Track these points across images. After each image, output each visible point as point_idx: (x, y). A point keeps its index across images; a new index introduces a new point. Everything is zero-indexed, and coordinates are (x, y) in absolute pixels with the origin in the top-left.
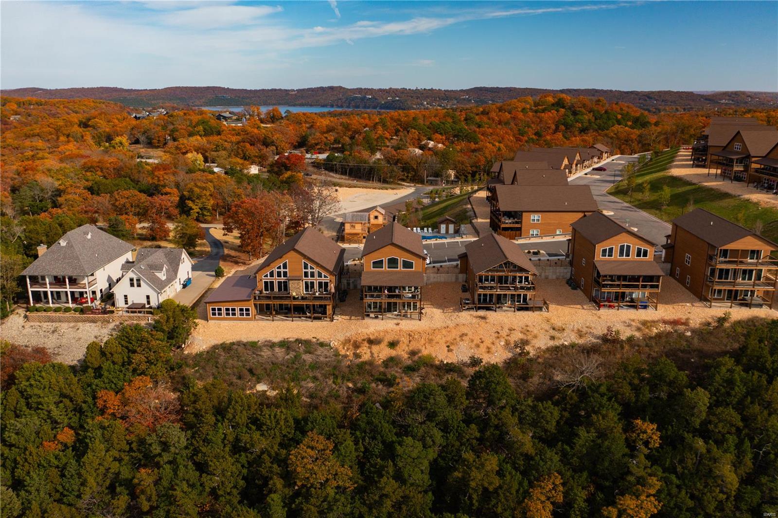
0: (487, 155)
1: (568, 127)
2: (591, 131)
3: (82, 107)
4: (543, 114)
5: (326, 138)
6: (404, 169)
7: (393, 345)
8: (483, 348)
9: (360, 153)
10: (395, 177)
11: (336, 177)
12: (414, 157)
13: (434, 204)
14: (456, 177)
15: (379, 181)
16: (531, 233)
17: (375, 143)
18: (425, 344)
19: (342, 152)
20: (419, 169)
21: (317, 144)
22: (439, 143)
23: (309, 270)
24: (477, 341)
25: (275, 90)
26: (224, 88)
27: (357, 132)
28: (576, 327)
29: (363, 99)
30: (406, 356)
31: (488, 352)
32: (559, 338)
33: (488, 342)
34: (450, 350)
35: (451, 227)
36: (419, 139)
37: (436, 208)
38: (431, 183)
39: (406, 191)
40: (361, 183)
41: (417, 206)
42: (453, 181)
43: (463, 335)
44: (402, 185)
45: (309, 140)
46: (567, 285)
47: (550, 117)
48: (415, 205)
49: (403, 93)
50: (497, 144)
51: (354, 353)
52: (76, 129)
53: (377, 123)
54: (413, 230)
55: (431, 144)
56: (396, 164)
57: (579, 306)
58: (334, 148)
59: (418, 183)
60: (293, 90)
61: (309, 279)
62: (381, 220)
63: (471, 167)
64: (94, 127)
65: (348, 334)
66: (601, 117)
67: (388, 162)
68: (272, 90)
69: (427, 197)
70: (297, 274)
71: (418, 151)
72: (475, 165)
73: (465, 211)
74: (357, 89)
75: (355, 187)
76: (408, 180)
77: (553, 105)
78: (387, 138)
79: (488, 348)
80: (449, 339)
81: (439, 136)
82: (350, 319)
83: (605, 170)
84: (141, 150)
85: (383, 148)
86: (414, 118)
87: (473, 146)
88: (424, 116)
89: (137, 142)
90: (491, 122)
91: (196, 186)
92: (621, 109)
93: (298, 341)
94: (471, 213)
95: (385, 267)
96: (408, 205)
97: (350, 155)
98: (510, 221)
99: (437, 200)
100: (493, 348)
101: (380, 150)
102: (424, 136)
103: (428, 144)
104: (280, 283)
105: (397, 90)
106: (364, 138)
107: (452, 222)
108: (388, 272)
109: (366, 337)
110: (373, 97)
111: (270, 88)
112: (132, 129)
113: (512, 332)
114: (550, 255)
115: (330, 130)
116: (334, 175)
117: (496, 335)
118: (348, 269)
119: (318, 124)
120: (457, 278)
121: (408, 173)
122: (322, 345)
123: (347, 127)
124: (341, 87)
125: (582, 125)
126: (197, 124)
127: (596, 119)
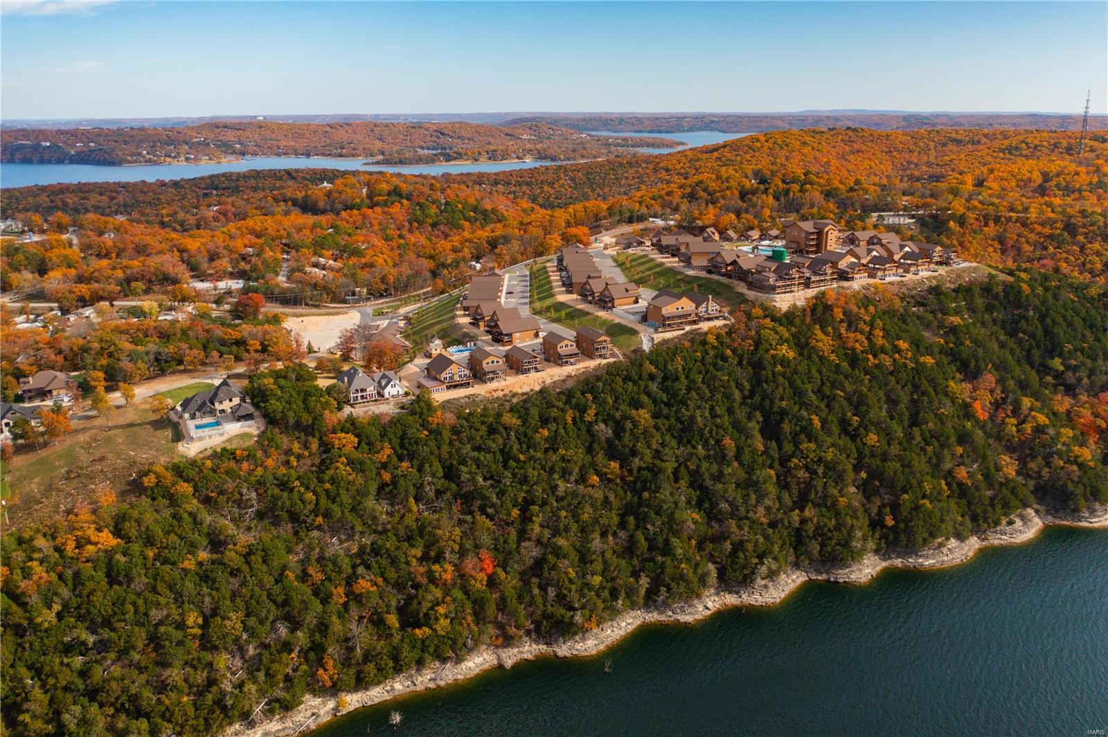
7: (503, 390)
18: (513, 388)
22: (329, 259)
24: (528, 384)
28: (557, 374)
29: (36, 147)
30: (509, 393)
31: (534, 387)
32: (553, 379)
33: (532, 384)
34: (522, 389)
36: (310, 258)
43: (523, 383)
49: (99, 135)
51: (491, 395)
55: (323, 261)
57: (555, 367)
80: (520, 385)
81: (327, 253)
83: (513, 293)
98: (507, 338)
103: (320, 262)
109: (492, 389)
110: (53, 144)
113: (538, 379)
117: (534, 381)
120: (509, 365)
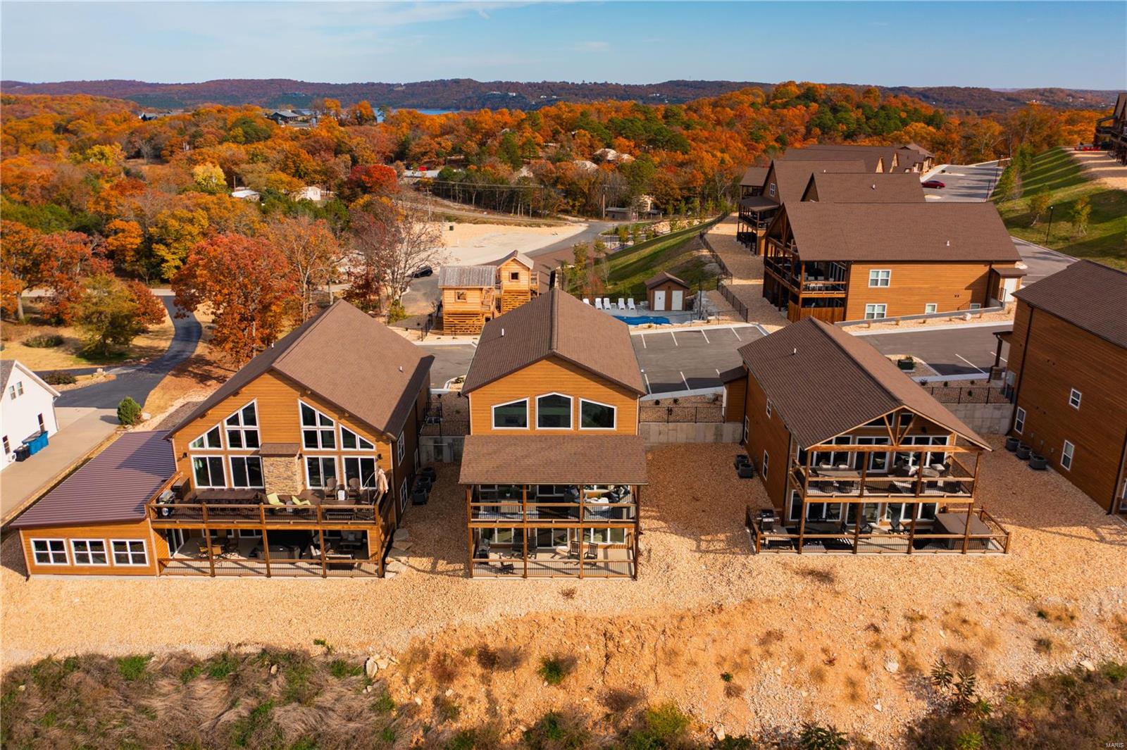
0: (707, 170)
1: (825, 129)
2: (863, 136)
3: (73, 107)
4: (785, 111)
5: (439, 144)
6: (568, 193)
7: (555, 669)
8: (835, 686)
9: (493, 167)
10: (553, 205)
11: (454, 208)
12: (583, 175)
13: (624, 251)
14: (655, 206)
15: (527, 213)
16: (868, 310)
17: (519, 152)
18: (653, 668)
19: (465, 166)
20: (593, 193)
21: (424, 154)
22: (623, 152)
23: (319, 428)
24: (815, 659)
25: (373, 84)
26: (295, 82)
27: (489, 134)
28: (1107, 607)
29: (504, 97)
30: (597, 710)
31: (853, 697)
32: (1063, 647)
33: (847, 664)
34: (733, 692)
35: (678, 297)
36: (591, 146)
37: (633, 258)
38: (613, 216)
39: (572, 229)
40: (496, 217)
41: (595, 255)
42: (649, 214)
43: (770, 637)
44: (565, 219)
45: (411, 147)
46: (1011, 456)
47: (796, 114)
48: (592, 253)
50: (719, 154)
51: (436, 701)
52: (48, 136)
53: (522, 120)
54: (593, 303)
55: (611, 154)
56: (554, 185)
57: (1084, 531)
58: (451, 162)
59: (591, 217)
60: (400, 85)
61: (321, 452)
62: (524, 283)
63: (681, 189)
64: (74, 133)
65: (421, 632)
66: (876, 116)
67: (542, 182)
68: (368, 84)
69: (611, 240)
70: (284, 437)
71: (590, 165)
72: (687, 186)
73: (700, 263)
74: (495, 83)
75: (485, 223)
76: (575, 213)
77: (798, 97)
78: (539, 145)
79: (852, 683)
80: (727, 649)
81: (622, 140)
82: (433, 571)
83: (942, 186)
84: (143, 167)
85: (533, 162)
86: (582, 114)
87: (680, 157)
88: (599, 111)
89: (138, 155)
90: (705, 121)
91: (174, 216)
92: (904, 104)
93: (269, 656)
94: (713, 267)
95: (533, 425)
96: (578, 253)
97: (477, 171)
98: (820, 284)
99: (630, 243)
100: (868, 685)
101: (529, 163)
102: (599, 141)
103: (606, 154)
104: (238, 463)
105: (554, 84)
106: (501, 144)
107: (679, 286)
108: (542, 438)
109: (475, 641)
110: (519, 95)
111: (365, 82)
112: (132, 133)
113: (918, 625)
114: (943, 369)
115: (446, 131)
116: (451, 204)
117: (871, 637)
118: (439, 409)
119: (427, 123)
120: (719, 434)
121: (574, 200)
122: (340, 668)
123: (474, 128)
124: (470, 81)
125: (848, 127)
126: (235, 125)
127: (868, 118)
